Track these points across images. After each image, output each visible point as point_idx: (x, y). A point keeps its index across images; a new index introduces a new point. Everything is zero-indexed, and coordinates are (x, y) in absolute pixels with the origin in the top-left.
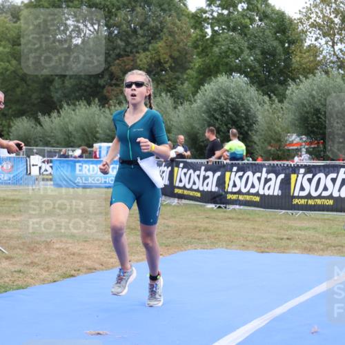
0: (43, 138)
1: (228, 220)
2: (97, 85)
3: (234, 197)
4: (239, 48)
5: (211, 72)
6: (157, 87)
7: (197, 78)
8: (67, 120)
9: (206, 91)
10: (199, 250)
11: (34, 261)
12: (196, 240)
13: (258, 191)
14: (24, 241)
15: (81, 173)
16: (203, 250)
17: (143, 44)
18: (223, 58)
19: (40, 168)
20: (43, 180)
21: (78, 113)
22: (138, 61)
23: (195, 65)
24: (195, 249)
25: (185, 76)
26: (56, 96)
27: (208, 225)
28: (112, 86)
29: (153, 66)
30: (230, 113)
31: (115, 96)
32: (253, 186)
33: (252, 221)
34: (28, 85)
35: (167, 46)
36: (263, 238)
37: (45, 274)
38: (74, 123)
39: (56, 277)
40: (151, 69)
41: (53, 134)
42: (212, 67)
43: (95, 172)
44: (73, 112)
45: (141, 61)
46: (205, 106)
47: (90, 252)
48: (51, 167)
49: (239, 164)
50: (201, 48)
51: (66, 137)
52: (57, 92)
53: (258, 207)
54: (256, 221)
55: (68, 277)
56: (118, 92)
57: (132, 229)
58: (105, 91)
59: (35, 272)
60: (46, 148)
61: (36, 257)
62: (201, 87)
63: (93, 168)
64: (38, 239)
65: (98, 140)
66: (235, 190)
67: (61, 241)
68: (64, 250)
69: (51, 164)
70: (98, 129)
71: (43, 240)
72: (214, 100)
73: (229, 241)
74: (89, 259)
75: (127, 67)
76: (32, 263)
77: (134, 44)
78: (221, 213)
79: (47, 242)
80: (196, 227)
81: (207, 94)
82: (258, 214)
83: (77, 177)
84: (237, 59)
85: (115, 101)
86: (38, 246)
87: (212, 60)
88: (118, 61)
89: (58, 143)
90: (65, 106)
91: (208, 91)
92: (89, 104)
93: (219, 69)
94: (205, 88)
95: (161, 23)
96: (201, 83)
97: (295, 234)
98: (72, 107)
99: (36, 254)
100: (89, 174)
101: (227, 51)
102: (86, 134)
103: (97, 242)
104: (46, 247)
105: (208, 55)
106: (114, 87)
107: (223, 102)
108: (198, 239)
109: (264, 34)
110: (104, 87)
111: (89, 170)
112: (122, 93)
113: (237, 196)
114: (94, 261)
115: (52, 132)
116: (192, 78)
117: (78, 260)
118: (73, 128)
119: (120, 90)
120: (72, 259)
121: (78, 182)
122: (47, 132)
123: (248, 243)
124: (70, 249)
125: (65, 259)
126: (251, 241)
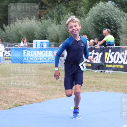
0: (6, 38)
1: (106, 78)
3: (110, 66)
5: (96, 0)
6: (67, 9)
7: (88, 4)
9: (93, 11)
10: (90, 92)
12: (89, 88)
13: (123, 63)
15: (26, 55)
16: (92, 92)
19: (4, 53)
20: (6, 59)
24: (88, 92)
25: (82, 3)
27: (95, 80)
28: (42, 9)
30: (106, 23)
31: (44, 15)
32: (120, 60)
33: (120, 78)
36: (126, 86)
37: (5, 105)
38: (22, 30)
39: (11, 106)
41: (11, 36)
43: (34, 55)
46: (93, 19)
47: (31, 94)
48: (10, 52)
49: (112, 48)
51: (18, 37)
53: (122, 71)
54: (121, 78)
55: (18, 106)
56: (46, 12)
57: (54, 83)
60: (7, 43)
62: (91, 8)
63: (33, 52)
64: (2, 88)
65: (35, 38)
66: (110, 62)
67: (15, 89)
68: (16, 93)
69: (10, 51)
70: (35, 33)
71: (4, 88)
72: (98, 16)
74: (29, 97)
78: (102, 75)
79: (7, 89)
80: (89, 81)
81: (94, 12)
82: (123, 75)
83: (24, 57)
85: (44, 17)
86: (2, 91)
89: (14, 41)
91: (94, 11)
94: (93, 9)
96: (91, 6)
99: (1, 95)
100: (30, 56)
102: (29, 36)
103: (34, 89)
104: (6, 91)
106: (43, 10)
107: (103, 17)
108: (90, 87)
111: (30, 54)
112: (48, 13)
113: (112, 65)
114: (32, 98)
115: (10, 35)
116: (86, 4)
117: (24, 98)
118: (22, 32)
119: (47, 11)
120: (21, 97)
121: (25, 60)
122: (8, 34)
123: (117, 89)
124: (20, 92)
125: (16, 97)
126: (119, 88)
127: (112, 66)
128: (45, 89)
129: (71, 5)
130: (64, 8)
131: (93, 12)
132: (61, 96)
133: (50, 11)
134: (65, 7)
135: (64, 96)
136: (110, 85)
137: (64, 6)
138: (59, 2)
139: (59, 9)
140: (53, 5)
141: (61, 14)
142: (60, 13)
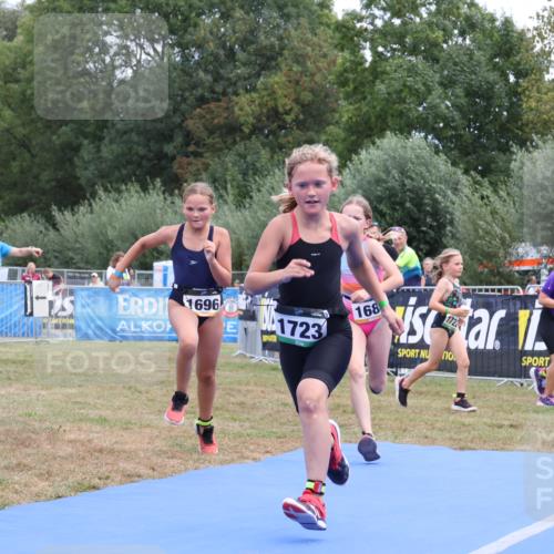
0: (60, 252)
2: (161, 156)
3: (412, 353)
4: (424, 84)
5: (371, 129)
6: (272, 157)
7: (344, 140)
8: (104, 218)
9: (361, 163)
11: (25, 461)
14: (8, 427)
15: (126, 313)
17: (245, 79)
18: (394, 103)
19: (51, 304)
20: (57, 327)
21: (124, 207)
22: (236, 109)
23: (341, 117)
26: (85, 174)
28: (188, 157)
29: (264, 119)
30: (408, 205)
34: (33, 156)
35: (290, 82)
36: (464, 425)
37: (43, 485)
38: (117, 226)
39: (62, 491)
40: (259, 125)
41: (78, 245)
42: (373, 119)
43: (154, 310)
44: (114, 204)
45: (241, 109)
47: (133, 447)
48: (72, 302)
49: (419, 291)
50: (352, 86)
51: (102, 250)
52: (86, 169)
55: (85, 490)
56: (200, 166)
58: (175, 166)
59: (23, 481)
60: (65, 270)
61: (29, 455)
62: (354, 157)
63: (150, 303)
64: (37, 425)
65: (161, 256)
66: (414, 340)
67: (79, 430)
68: (82, 444)
69: (72, 298)
71: (44, 426)
72: (378, 181)
73: (400, 429)
74: (129, 459)
75: (216, 121)
76: (19, 465)
77: (229, 79)
79: (52, 429)
80: (339, 406)
81: (363, 169)
83: (120, 320)
84: (420, 104)
86: (33, 436)
87: (374, 107)
88: (198, 110)
89: (87, 262)
90: (101, 192)
91: (365, 164)
92: (145, 189)
93: (387, 123)
94: (361, 157)
95: (281, 39)
96: (353, 149)
97: (525, 419)
98: (114, 195)
99: (29, 451)
100: (141, 316)
101: (401, 91)
103: (148, 430)
104: (48, 438)
105: (365, 98)
106: (191, 159)
107: (396, 185)
109: (471, 59)
110: (174, 158)
111: (142, 308)
112: (206, 169)
113: (417, 351)
114: (139, 463)
115: (77, 241)
116: (336, 141)
117: (109, 461)
118: (116, 233)
119: (204, 164)
120: (97, 458)
121: (123, 330)
122: (68, 241)
123: (435, 434)
124: (96, 441)
125: (83, 458)
126: (440, 430)
127: (419, 353)
128: (185, 432)
129: (289, 142)
130: (263, 152)
131: (360, 167)
132: (239, 458)
133: (214, 163)
134: (268, 149)
135: (247, 458)
136: (411, 420)
137: (264, 145)
138: (247, 131)
139: (245, 158)
140: (225, 142)
141: (251, 172)
142: (247, 169)
